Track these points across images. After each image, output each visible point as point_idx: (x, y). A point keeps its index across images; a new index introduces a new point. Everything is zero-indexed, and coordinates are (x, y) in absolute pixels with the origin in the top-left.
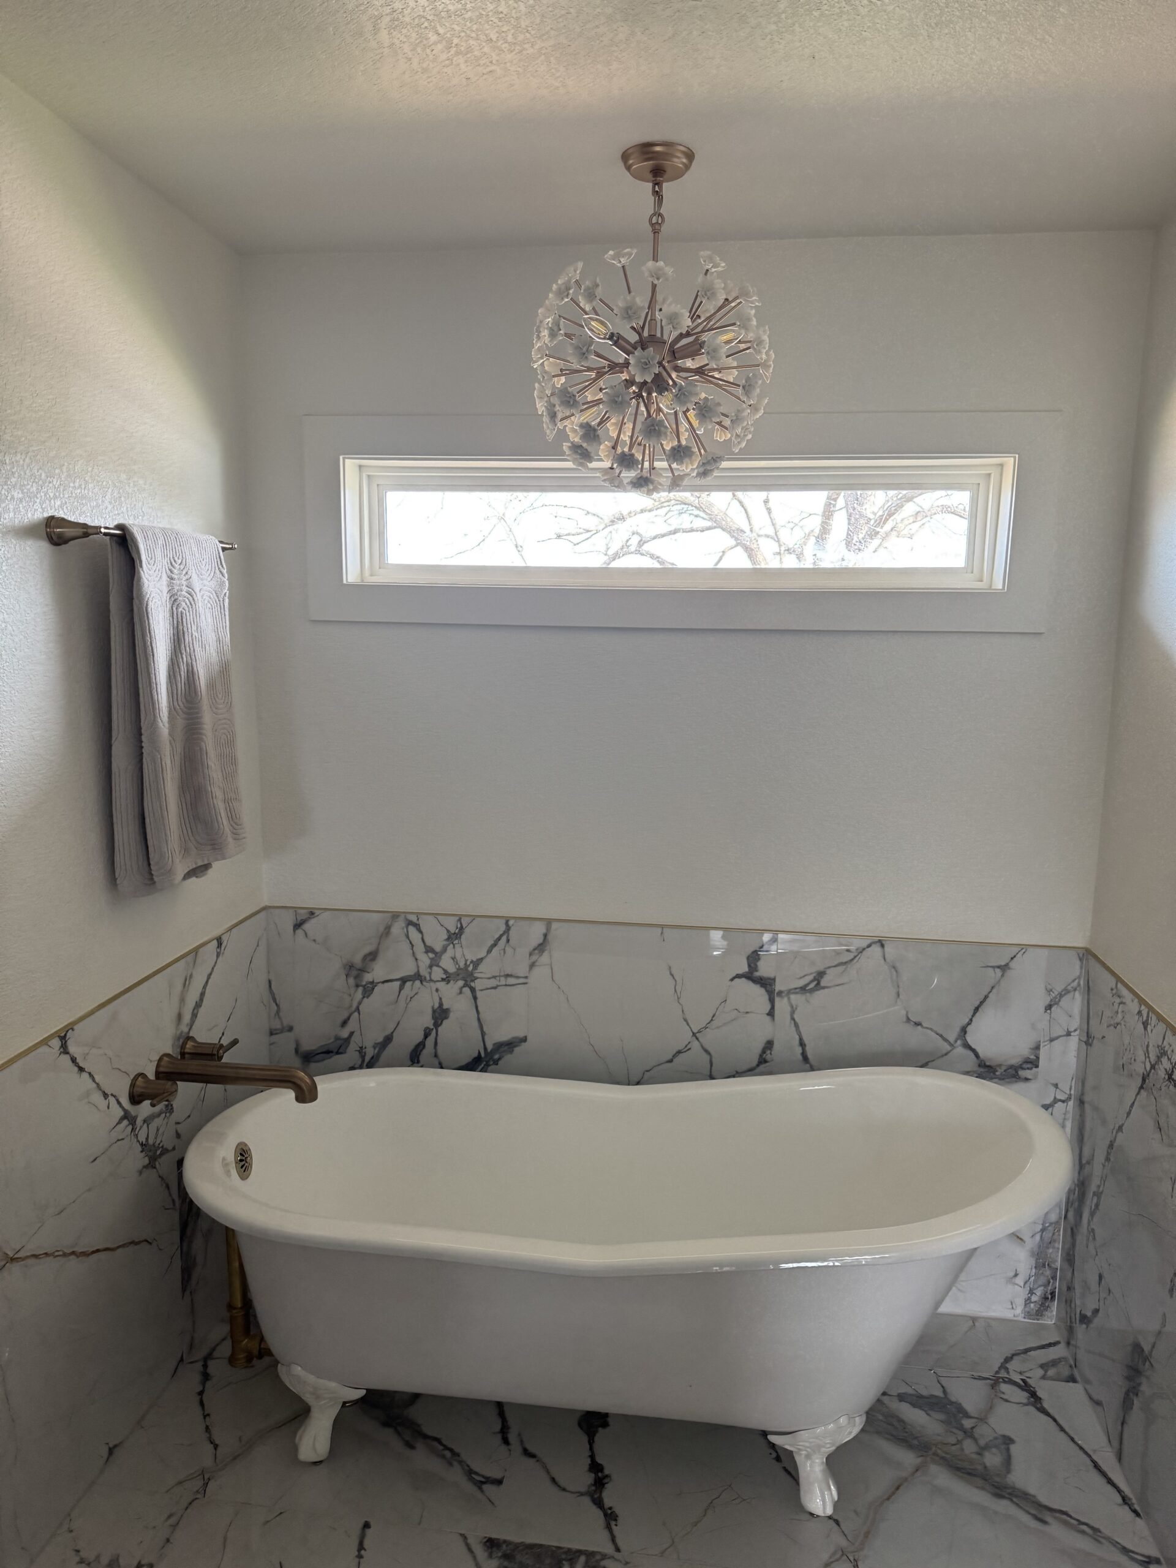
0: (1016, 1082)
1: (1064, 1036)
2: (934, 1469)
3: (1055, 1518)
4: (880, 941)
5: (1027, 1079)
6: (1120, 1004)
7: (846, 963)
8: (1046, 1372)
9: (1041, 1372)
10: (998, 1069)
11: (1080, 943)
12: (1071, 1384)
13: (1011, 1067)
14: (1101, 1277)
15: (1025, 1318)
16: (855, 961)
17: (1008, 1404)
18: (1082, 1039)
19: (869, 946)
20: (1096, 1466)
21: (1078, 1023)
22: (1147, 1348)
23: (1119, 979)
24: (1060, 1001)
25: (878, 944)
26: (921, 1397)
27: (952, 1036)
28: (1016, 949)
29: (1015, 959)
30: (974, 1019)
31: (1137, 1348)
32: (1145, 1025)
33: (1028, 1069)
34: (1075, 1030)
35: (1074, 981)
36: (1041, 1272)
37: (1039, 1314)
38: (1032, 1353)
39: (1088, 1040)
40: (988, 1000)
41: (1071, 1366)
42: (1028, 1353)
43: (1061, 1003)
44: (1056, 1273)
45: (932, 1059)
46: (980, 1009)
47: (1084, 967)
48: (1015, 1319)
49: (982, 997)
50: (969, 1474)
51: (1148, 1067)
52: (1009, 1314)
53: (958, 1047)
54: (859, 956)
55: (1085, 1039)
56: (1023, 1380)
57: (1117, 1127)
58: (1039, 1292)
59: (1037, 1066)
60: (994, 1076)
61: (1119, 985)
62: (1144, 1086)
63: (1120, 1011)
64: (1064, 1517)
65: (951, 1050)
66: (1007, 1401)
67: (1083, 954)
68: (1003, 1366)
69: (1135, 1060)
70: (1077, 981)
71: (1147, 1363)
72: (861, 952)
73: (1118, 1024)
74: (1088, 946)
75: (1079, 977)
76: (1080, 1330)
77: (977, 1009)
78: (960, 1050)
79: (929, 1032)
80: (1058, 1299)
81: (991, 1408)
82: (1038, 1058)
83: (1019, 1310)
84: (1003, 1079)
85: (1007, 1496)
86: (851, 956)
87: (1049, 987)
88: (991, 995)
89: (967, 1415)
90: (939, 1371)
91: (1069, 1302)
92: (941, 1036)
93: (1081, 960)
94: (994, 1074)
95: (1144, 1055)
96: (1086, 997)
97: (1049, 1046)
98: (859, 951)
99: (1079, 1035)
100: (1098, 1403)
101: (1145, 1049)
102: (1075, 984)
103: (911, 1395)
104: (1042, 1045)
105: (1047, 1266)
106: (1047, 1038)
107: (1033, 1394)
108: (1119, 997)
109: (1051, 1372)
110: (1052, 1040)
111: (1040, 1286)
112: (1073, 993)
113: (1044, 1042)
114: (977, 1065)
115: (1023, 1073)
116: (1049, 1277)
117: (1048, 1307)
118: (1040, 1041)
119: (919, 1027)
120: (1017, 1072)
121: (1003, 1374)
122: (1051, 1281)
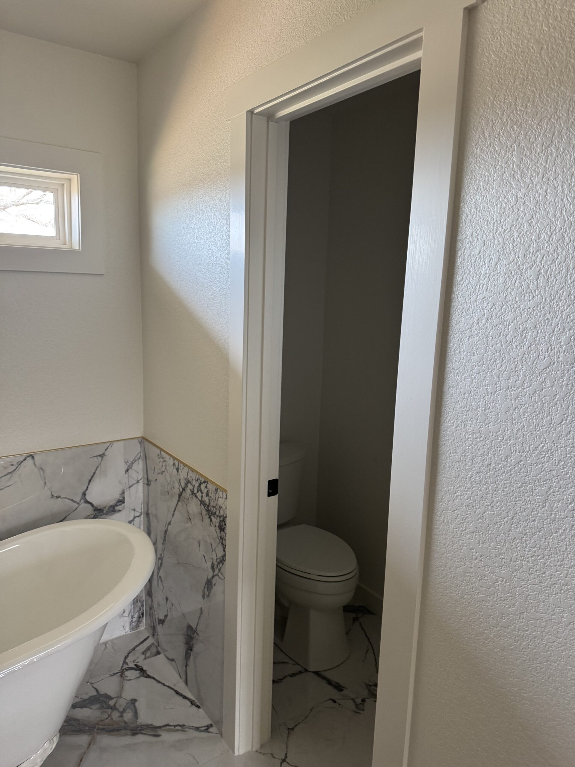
0: (114, 513)
1: (136, 483)
2: (98, 737)
3: (164, 730)
4: (31, 455)
5: (120, 511)
6: (163, 462)
7: (11, 472)
8: (145, 655)
9: (143, 656)
10: (104, 509)
11: (139, 435)
12: (158, 656)
13: (111, 506)
14: (167, 599)
15: (131, 631)
16: (17, 470)
17: (131, 681)
18: (145, 483)
19: (25, 460)
20: (177, 692)
21: (142, 476)
22: (194, 626)
23: (161, 450)
24: (132, 466)
25: (30, 458)
26: (84, 700)
27: (78, 499)
28: (108, 444)
29: (108, 450)
30: (89, 487)
31: (189, 627)
32: (177, 470)
33: (120, 505)
34: (141, 479)
35: (138, 455)
36: (136, 605)
37: (137, 626)
38: (137, 648)
39: (148, 483)
40: (95, 475)
41: (156, 647)
42: (136, 649)
43: (133, 468)
44: (143, 603)
45: (68, 514)
46: (92, 481)
47: (142, 447)
48: (126, 634)
49: (92, 473)
50: (118, 730)
51: (181, 490)
52: (123, 633)
53: (81, 504)
54: (19, 466)
55: (146, 482)
56: (136, 665)
57: (168, 523)
58: (136, 616)
59: (124, 502)
60: (103, 514)
61: (162, 453)
62: (180, 500)
63: (164, 465)
64: (168, 727)
65: (78, 507)
66: (130, 680)
67: (141, 440)
68: (125, 662)
69: (174, 488)
70: (139, 454)
71: (195, 634)
72: (20, 464)
73: (163, 472)
74: (143, 436)
75: (140, 452)
76: (159, 628)
77: (90, 481)
78: (83, 505)
79: (65, 499)
80: (146, 616)
81: (122, 688)
82: (124, 498)
83: (127, 629)
84: (107, 514)
85: (139, 732)
86: (14, 467)
87: (126, 460)
88: (97, 472)
89: (111, 698)
90: (93, 681)
91: (151, 615)
92: (72, 500)
93: (140, 443)
94: (102, 512)
95: (178, 484)
96: (145, 461)
97: (129, 491)
98: (19, 464)
99: (143, 481)
100: (173, 660)
101: (179, 482)
102: (139, 456)
103: (79, 702)
104: (125, 491)
105: (138, 601)
106: (128, 486)
107: (142, 670)
108: (163, 458)
109: (148, 654)
110: (130, 487)
111: (137, 612)
112: (138, 461)
113: (126, 489)
114: (93, 510)
115: (117, 508)
116: (140, 606)
117: (141, 621)
118: (124, 489)
119: (59, 499)
120: (114, 508)
121: (125, 666)
122: (141, 608)
